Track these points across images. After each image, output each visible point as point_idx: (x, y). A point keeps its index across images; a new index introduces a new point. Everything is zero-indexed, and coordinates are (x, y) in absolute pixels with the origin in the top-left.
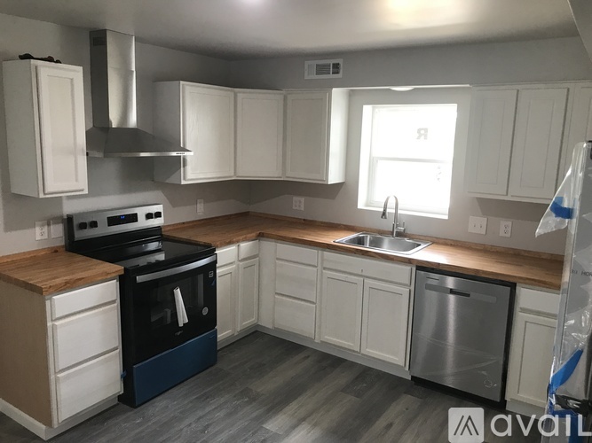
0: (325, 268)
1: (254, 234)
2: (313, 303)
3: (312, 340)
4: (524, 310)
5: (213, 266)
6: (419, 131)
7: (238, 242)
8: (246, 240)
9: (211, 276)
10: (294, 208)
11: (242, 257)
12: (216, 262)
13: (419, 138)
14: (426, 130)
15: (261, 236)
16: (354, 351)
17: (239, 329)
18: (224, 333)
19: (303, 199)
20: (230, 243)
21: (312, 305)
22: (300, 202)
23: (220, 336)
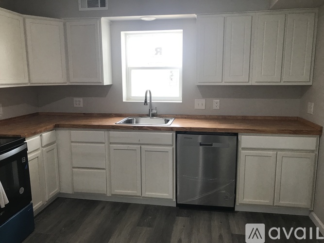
0: (111, 143)
1: (52, 126)
2: (103, 169)
3: (104, 195)
4: (244, 149)
5: (24, 153)
6: (156, 50)
7: (41, 132)
8: (46, 131)
9: (24, 161)
10: (75, 106)
11: (44, 144)
12: (26, 149)
13: (156, 54)
14: (160, 49)
15: (57, 127)
16: (137, 196)
17: (47, 199)
18: (37, 204)
19: (81, 99)
20: (35, 134)
21: (103, 171)
22: (80, 101)
23: (35, 207)
